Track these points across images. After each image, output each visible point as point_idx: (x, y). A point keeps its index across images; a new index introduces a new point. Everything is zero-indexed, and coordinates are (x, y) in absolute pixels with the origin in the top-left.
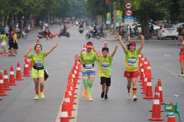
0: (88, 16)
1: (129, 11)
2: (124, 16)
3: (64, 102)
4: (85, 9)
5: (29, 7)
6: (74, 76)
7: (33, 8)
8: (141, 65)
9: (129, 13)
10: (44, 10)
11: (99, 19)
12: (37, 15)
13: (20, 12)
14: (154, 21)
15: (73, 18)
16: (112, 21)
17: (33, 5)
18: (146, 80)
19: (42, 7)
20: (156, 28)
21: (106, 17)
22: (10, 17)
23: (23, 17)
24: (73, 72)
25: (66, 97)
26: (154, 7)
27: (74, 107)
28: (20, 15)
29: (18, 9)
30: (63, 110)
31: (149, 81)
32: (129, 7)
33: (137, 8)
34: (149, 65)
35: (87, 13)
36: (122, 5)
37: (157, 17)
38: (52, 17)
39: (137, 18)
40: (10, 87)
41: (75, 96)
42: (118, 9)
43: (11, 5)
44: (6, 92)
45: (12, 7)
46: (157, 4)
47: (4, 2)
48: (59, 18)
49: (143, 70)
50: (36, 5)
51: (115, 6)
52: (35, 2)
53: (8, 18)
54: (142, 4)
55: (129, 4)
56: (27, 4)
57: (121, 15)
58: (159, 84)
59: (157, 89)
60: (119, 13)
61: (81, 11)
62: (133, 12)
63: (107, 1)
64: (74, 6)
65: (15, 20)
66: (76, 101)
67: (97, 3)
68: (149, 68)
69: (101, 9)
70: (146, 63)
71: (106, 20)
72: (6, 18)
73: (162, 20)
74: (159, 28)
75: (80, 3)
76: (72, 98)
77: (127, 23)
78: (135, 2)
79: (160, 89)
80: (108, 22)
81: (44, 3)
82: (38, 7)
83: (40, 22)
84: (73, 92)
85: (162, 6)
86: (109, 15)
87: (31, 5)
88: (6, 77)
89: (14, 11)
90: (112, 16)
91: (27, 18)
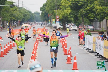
0: (41, 21)
1: (58, 19)
2: (56, 21)
3: (32, 56)
4: (40, 18)
5: (18, 17)
6: (36, 45)
7: (19, 18)
8: (63, 41)
9: (58, 20)
10: (23, 19)
11: (46, 22)
12: (21, 21)
13: (14, 19)
14: (68, 23)
15: (35, 22)
16: (51, 23)
17: (19, 16)
18: (65, 47)
19: (23, 17)
20: (68, 26)
21: (48, 21)
22: (10, 21)
23: (15, 21)
24: (35, 44)
25: (33, 54)
26: (68, 18)
27: (36, 57)
28: (14, 20)
29: (13, 18)
30: (32, 59)
31: (66, 47)
32: (58, 18)
33: (61, 18)
34: (66, 41)
35: (41, 20)
36: (55, 17)
37: (69, 22)
38: (27, 21)
39: (61, 22)
40: (10, 49)
41: (36, 53)
42: (53, 18)
43: (10, 16)
44: (9, 52)
45: (11, 17)
46: (69, 17)
47: (8, 15)
48: (30, 22)
49: (63, 43)
50: (20, 16)
51: (52, 17)
52: (20, 15)
53: (9, 21)
54: (63, 17)
55: (58, 16)
56: (17, 16)
57: (55, 21)
58: (70, 49)
59: (69, 51)
60: (54, 20)
61: (38, 19)
62: (59, 20)
63: (49, 15)
64: (36, 17)
65: (12, 23)
66: (37, 55)
67: (45, 16)
68: (66, 42)
69: (47, 18)
70: (65, 40)
71: (48, 23)
72: (8, 22)
73: (71, 23)
74: (70, 26)
75: (38, 16)
76: (35, 54)
77: (57, 24)
78: (60, 16)
79: (71, 51)
80: (49, 24)
81: (24, 16)
82: (21, 17)
83: (22, 23)
84: (35, 52)
85: (71, 17)
86: (49, 21)
87: (18, 16)
88: (9, 45)
89: (11, 19)
90: (51, 21)
91: (17, 22)
